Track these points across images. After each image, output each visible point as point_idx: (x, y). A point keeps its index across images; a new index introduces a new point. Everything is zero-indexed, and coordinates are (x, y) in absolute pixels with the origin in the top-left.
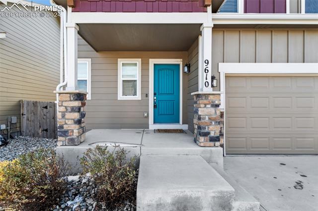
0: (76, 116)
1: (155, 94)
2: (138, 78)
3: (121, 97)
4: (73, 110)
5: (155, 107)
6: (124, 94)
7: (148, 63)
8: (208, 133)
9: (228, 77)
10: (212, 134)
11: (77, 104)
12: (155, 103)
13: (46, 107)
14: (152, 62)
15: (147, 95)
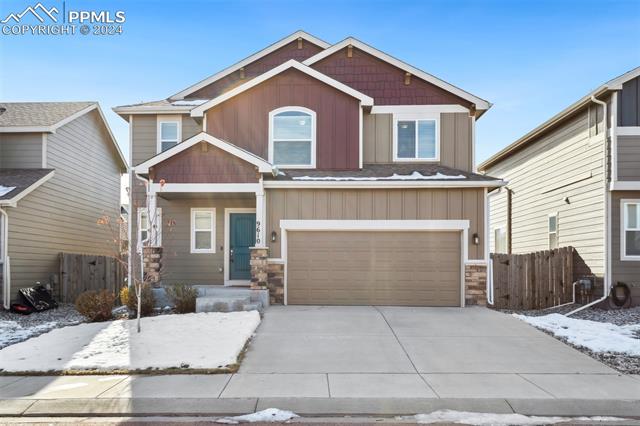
0: (156, 265)
1: (231, 247)
2: (213, 230)
3: (193, 250)
4: (155, 261)
5: (231, 261)
6: (196, 247)
7: (223, 213)
8: (257, 280)
9: (289, 232)
10: (260, 280)
11: (157, 256)
12: (230, 256)
13: (94, 263)
14: (228, 211)
15: (222, 248)
